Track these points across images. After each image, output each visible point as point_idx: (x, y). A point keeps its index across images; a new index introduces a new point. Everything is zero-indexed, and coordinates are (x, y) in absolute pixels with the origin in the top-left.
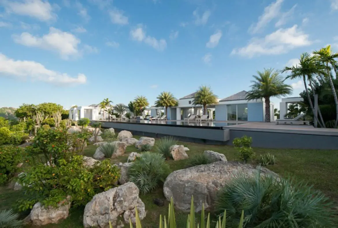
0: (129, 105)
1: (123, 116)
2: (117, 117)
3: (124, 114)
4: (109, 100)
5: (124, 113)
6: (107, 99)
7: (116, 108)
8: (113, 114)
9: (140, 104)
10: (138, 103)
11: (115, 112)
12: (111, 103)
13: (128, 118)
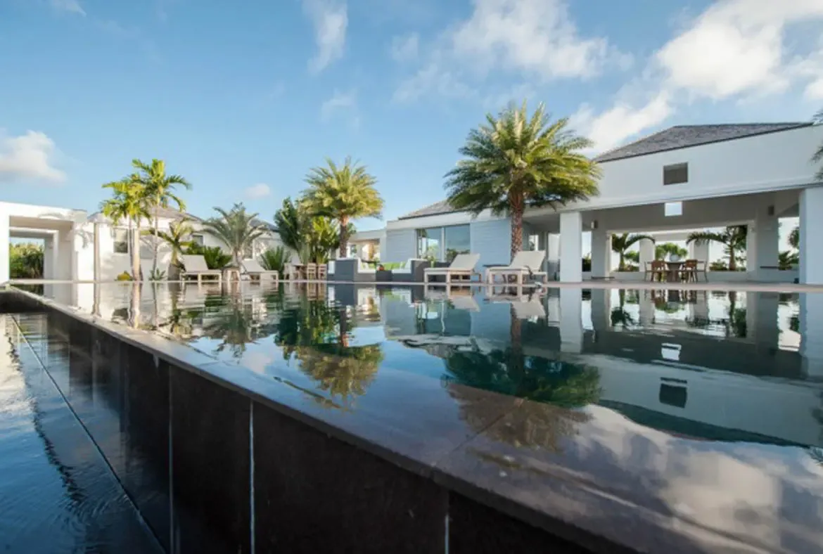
0: (277, 217)
1: (252, 261)
2: (210, 267)
3: (256, 255)
4: (165, 172)
5: (259, 250)
6: (156, 164)
7: (216, 228)
8: (195, 249)
9: (342, 195)
10: (332, 193)
11: (209, 242)
12: (175, 190)
13: (276, 273)
